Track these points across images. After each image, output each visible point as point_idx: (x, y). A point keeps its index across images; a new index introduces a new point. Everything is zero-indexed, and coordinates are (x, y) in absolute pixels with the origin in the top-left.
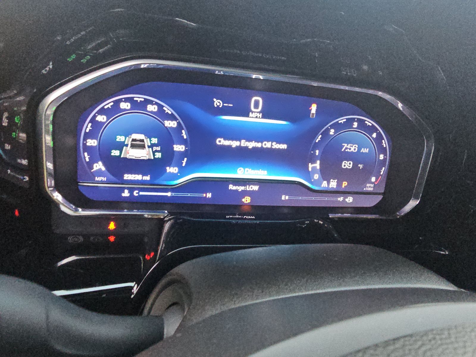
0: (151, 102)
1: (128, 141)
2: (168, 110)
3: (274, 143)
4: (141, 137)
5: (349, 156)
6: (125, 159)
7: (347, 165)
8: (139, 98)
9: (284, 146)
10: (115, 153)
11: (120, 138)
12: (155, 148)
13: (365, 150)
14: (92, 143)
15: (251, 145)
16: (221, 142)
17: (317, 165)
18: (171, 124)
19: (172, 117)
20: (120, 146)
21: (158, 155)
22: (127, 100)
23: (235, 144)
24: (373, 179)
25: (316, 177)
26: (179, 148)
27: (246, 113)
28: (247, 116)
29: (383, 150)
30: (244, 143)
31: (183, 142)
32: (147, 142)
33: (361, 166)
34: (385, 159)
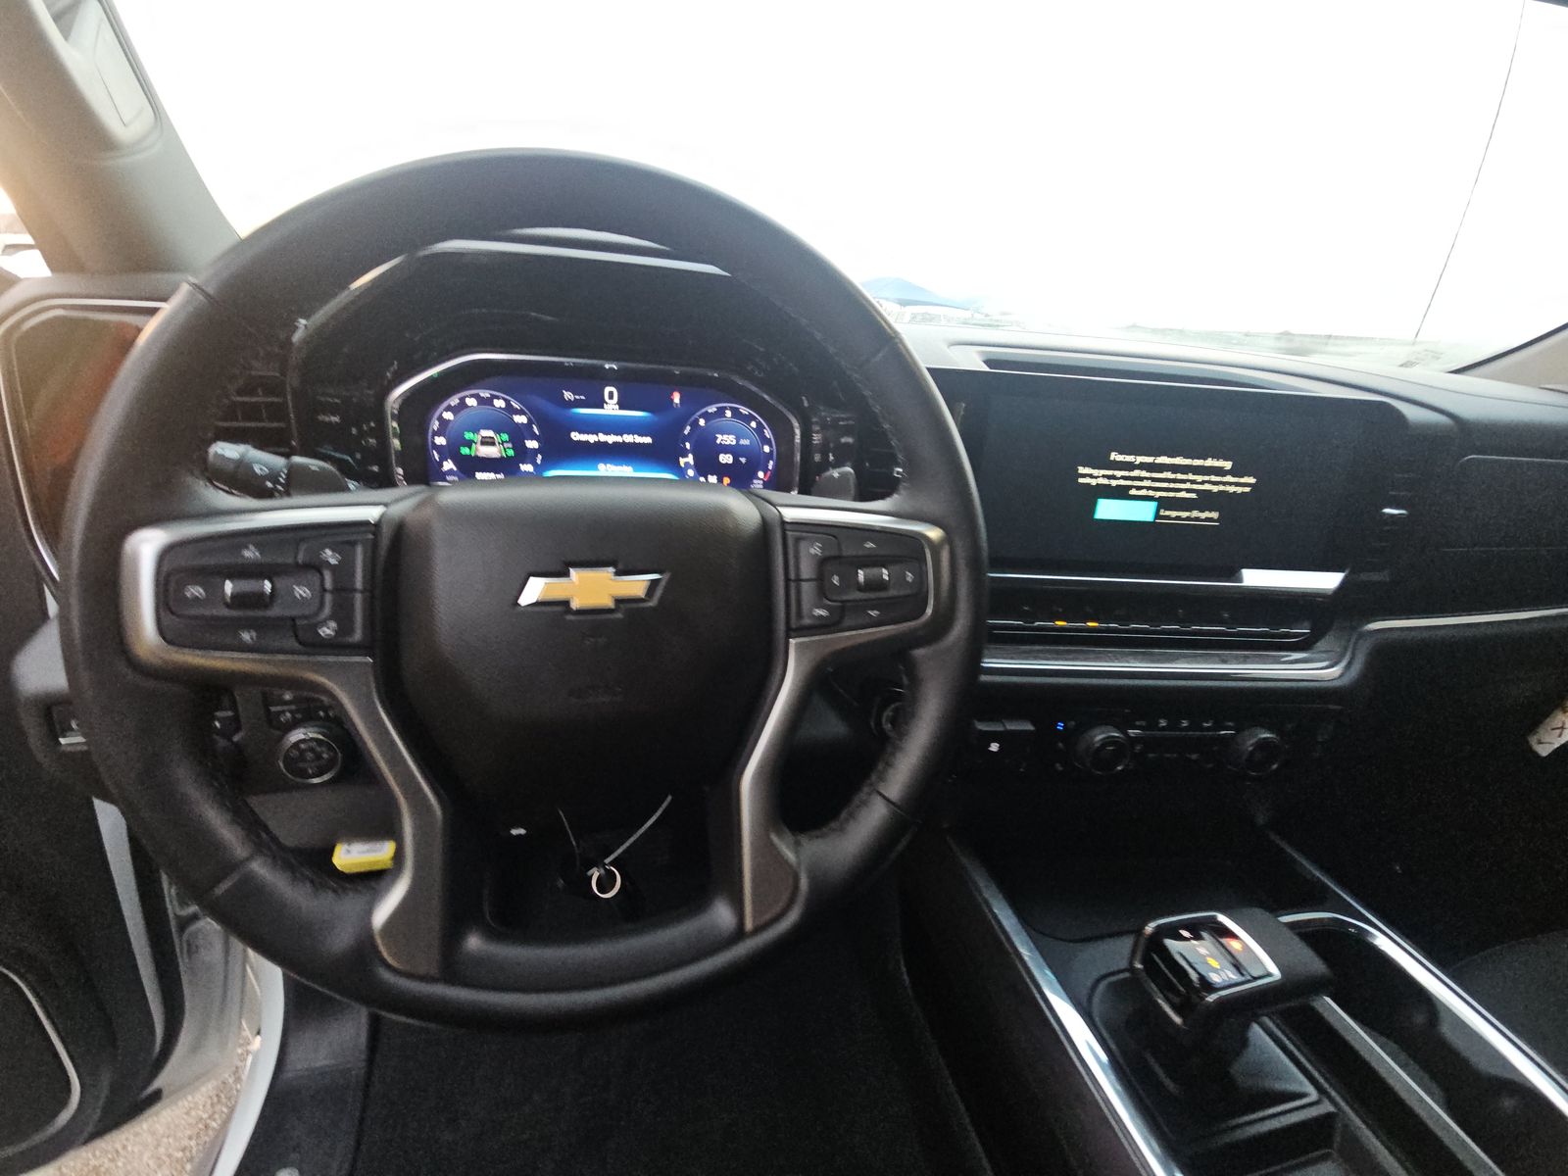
0: (498, 398)
1: (477, 438)
2: (516, 405)
3: (636, 436)
4: (490, 433)
5: (726, 449)
6: (476, 457)
7: (726, 459)
8: (485, 394)
9: (648, 440)
10: (465, 451)
11: (469, 436)
12: (506, 445)
13: (745, 442)
14: (440, 441)
15: (611, 439)
16: (576, 436)
17: (690, 459)
18: (520, 419)
19: (521, 412)
20: (469, 444)
21: (511, 453)
22: (472, 396)
23: (592, 438)
24: (761, 474)
25: (691, 473)
26: (532, 444)
27: (600, 404)
28: (603, 408)
29: (768, 442)
30: (602, 438)
31: (533, 437)
32: (497, 439)
33: (743, 460)
34: (771, 451)
